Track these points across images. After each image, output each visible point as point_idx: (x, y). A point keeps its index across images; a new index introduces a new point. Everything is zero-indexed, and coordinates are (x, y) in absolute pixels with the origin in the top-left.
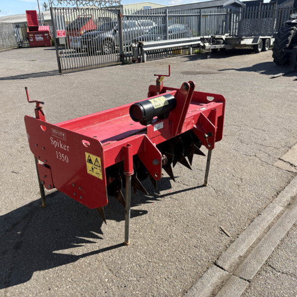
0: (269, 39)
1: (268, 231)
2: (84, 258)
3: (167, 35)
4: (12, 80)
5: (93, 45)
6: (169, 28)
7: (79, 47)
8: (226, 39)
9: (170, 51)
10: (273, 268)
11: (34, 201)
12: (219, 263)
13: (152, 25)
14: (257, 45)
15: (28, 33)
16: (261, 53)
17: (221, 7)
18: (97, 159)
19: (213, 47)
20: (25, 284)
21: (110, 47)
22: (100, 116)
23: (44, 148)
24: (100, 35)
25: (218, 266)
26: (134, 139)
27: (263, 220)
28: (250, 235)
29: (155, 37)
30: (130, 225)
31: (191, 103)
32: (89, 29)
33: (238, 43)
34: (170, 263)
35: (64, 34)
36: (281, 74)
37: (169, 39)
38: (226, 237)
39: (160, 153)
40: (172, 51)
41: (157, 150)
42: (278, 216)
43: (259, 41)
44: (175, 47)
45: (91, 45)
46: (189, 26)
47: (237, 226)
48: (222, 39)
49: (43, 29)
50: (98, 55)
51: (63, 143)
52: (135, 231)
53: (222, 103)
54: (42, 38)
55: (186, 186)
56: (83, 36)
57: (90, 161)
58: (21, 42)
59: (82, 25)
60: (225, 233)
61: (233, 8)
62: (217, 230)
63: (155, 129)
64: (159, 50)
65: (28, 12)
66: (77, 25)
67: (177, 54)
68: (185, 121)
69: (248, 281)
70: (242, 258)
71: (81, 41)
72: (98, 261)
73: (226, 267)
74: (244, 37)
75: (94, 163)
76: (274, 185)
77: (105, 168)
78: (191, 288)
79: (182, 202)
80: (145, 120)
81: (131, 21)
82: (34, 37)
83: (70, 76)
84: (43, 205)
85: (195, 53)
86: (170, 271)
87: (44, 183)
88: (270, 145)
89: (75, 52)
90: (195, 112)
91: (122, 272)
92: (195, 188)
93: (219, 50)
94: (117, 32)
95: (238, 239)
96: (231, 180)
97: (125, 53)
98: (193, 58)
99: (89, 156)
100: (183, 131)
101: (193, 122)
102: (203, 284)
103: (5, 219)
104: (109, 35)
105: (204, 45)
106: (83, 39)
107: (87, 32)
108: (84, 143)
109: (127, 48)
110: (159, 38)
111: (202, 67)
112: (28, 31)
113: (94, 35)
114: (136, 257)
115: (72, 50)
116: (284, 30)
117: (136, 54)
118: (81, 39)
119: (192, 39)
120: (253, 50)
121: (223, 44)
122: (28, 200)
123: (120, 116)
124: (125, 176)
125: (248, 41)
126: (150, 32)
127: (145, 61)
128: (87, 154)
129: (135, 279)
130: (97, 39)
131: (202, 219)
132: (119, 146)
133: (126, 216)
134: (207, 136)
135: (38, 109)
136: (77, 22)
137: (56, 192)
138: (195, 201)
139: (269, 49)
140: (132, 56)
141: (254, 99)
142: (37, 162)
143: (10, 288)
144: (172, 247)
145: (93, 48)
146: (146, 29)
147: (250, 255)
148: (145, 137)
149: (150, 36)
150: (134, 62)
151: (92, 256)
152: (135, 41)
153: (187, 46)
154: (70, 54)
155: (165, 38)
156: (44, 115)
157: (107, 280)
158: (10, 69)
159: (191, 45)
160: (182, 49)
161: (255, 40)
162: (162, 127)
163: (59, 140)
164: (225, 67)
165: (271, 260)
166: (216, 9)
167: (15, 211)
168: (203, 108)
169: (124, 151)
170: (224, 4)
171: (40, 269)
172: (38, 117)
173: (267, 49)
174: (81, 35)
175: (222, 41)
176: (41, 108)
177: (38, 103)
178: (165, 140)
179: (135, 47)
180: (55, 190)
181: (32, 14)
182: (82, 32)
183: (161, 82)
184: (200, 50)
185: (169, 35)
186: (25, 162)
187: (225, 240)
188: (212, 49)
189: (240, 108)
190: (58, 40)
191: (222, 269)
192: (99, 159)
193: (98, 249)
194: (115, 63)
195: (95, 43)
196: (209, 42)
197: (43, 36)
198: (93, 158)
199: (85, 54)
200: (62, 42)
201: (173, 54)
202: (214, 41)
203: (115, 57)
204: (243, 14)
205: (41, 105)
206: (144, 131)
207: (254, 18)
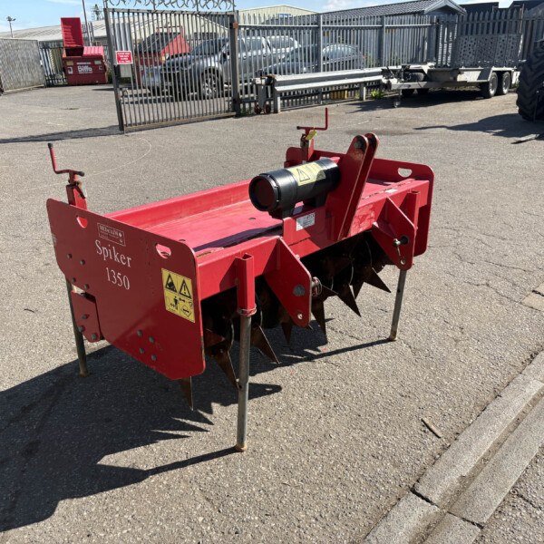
0: (510, 72)
1: (516, 428)
2: (157, 476)
3: (319, 63)
4: (33, 143)
5: (183, 81)
6: (323, 51)
7: (157, 84)
8: (429, 71)
9: (326, 93)
10: (527, 501)
11: (65, 365)
12: (421, 489)
13: (293, 45)
14: (488, 83)
15: (64, 59)
16: (494, 99)
17: (421, 13)
18: (184, 282)
19: (406, 85)
20: (42, 524)
21: (215, 86)
22: (192, 201)
23: (84, 262)
24: (197, 63)
25: (419, 495)
26: (258, 244)
27: (506, 406)
28: (481, 435)
29: (298, 68)
30: (248, 413)
31: (368, 182)
32: (176, 53)
33: (451, 78)
34: (325, 488)
35: (129, 59)
36: (533, 136)
37: (324, 71)
38: (434, 439)
39: (308, 273)
40: (329, 92)
41: (303, 266)
42: (534, 399)
43: (491, 76)
44: (335, 86)
45: (179, 82)
46: (361, 48)
47: (454, 417)
48: (422, 71)
49: (93, 53)
50: (193, 99)
51: (120, 250)
52: (257, 425)
53: (427, 181)
54: (90, 69)
55: (355, 340)
56: (165, 65)
57: (171, 286)
58: (51, 75)
59: (163, 45)
60: (431, 430)
61: (444, 17)
62: (416, 425)
63: (299, 227)
64: (306, 90)
65: (65, 21)
66: (154, 45)
67: (337, 99)
68: (357, 213)
69: (478, 525)
70: (466, 481)
71: (161, 74)
72: (185, 481)
73: (435, 498)
74: (463, 68)
75: (178, 289)
76: (525, 341)
77: (200, 299)
78: (365, 538)
79: (347, 370)
80: (279, 207)
81: (254, 38)
82: (75, 67)
83: (141, 136)
84: (82, 372)
85: (372, 97)
86: (324, 502)
87: (84, 329)
88: (515, 266)
89: (150, 95)
90: (376, 196)
91: (232, 503)
92: (372, 344)
93: (416, 92)
94: (228, 57)
95: (457, 443)
96: (443, 329)
97: (241, 96)
98: (367, 106)
99: (169, 276)
100: (353, 232)
101: (372, 215)
102: (389, 531)
103: (9, 398)
104: (213, 62)
105: (389, 82)
106: (165, 69)
107: (172, 57)
108: (159, 252)
109: (246, 87)
110: (305, 69)
111: (385, 123)
112: (64, 55)
113: (186, 63)
114: (258, 476)
115: (144, 91)
116: (539, 55)
117: (262, 98)
118: (161, 70)
119: (367, 71)
120: (480, 92)
121: (424, 81)
122: (53, 363)
123: (230, 203)
124: (239, 316)
125: (471, 76)
126: (290, 59)
127: (279, 111)
128: (165, 273)
129: (256, 518)
130: (190, 70)
131: (387, 402)
132: (229, 257)
133: (240, 395)
134: (398, 242)
135: (73, 186)
136: (153, 40)
137: (108, 347)
138: (373, 368)
139: (509, 92)
140: (255, 102)
141: (482, 180)
142: (70, 289)
143: (11, 532)
144: (329, 457)
145: (183, 87)
146: (281, 54)
147: (481, 474)
148: (278, 241)
149: (289, 66)
150: (258, 112)
151: (172, 472)
152: (260, 74)
153: (356, 84)
154: (140, 98)
155: (317, 70)
156: (84, 197)
157: (201, 519)
158: (31, 124)
159: (365, 83)
160: (348, 90)
161: (484, 75)
162: (313, 223)
163: (112, 244)
164: (427, 122)
165: (522, 484)
166: (411, 17)
167: (27, 382)
168: (392, 190)
169: (237, 267)
170: (426, 9)
171: (72, 496)
172: (72, 201)
173: (505, 91)
174: (160, 64)
175: (422, 75)
176: (78, 183)
177: (73, 174)
178: (317, 249)
179: (261, 85)
180: (103, 343)
181: (71, 25)
182: (163, 58)
183: (310, 141)
184: (380, 92)
185: (322, 63)
186: (51, 291)
187: (433, 444)
188: (403, 90)
189: (457, 197)
190: (117, 69)
191: (428, 501)
192: (189, 282)
193: (184, 458)
194: (223, 115)
195: (187, 77)
196: (398, 77)
197: (93, 66)
198: (178, 280)
199: (168, 99)
200: (125, 73)
201: (330, 98)
202: (407, 74)
203: (223, 104)
204: (462, 26)
205: (78, 178)
206: (278, 229)
207: (482, 33)
